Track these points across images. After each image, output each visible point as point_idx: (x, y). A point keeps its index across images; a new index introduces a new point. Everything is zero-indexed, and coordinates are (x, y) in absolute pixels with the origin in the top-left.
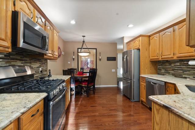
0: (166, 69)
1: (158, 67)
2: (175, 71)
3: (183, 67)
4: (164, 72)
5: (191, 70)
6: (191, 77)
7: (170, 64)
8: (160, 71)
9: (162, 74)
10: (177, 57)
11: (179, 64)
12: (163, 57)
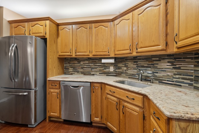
0: (74, 68)
1: (65, 65)
2: (84, 69)
3: (92, 65)
4: (72, 71)
5: (98, 68)
6: (98, 73)
7: (79, 62)
8: (67, 70)
9: (70, 73)
10: (93, 55)
11: (87, 62)
12: (78, 54)
